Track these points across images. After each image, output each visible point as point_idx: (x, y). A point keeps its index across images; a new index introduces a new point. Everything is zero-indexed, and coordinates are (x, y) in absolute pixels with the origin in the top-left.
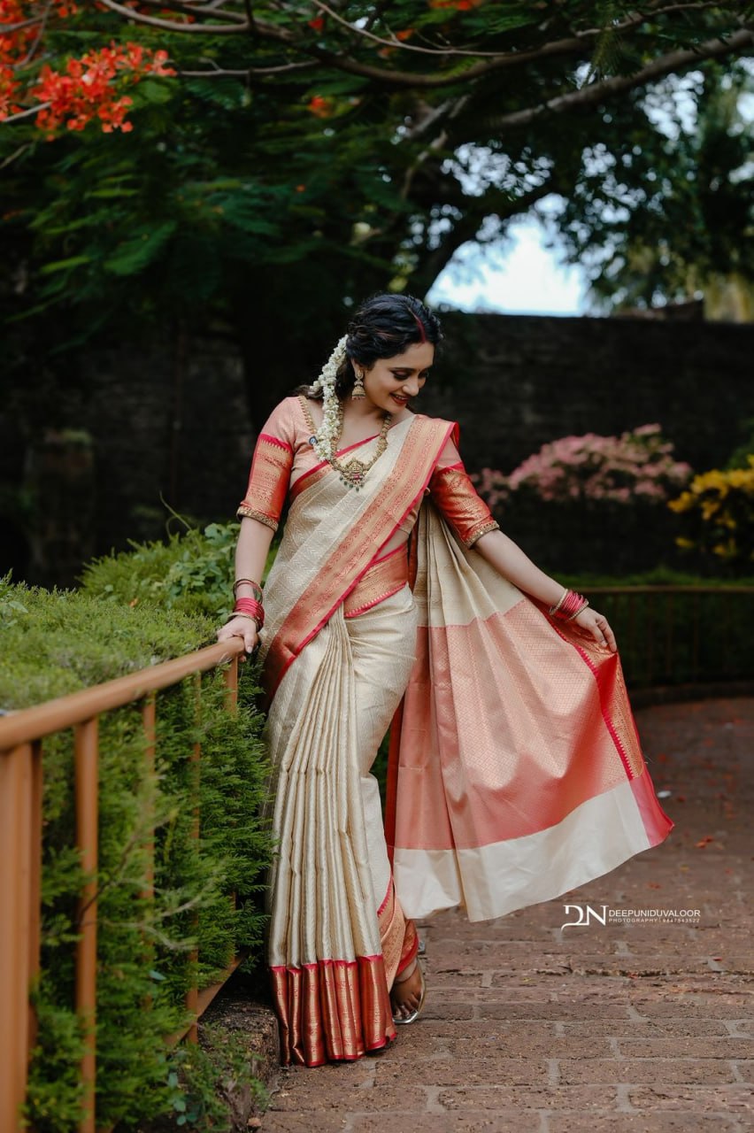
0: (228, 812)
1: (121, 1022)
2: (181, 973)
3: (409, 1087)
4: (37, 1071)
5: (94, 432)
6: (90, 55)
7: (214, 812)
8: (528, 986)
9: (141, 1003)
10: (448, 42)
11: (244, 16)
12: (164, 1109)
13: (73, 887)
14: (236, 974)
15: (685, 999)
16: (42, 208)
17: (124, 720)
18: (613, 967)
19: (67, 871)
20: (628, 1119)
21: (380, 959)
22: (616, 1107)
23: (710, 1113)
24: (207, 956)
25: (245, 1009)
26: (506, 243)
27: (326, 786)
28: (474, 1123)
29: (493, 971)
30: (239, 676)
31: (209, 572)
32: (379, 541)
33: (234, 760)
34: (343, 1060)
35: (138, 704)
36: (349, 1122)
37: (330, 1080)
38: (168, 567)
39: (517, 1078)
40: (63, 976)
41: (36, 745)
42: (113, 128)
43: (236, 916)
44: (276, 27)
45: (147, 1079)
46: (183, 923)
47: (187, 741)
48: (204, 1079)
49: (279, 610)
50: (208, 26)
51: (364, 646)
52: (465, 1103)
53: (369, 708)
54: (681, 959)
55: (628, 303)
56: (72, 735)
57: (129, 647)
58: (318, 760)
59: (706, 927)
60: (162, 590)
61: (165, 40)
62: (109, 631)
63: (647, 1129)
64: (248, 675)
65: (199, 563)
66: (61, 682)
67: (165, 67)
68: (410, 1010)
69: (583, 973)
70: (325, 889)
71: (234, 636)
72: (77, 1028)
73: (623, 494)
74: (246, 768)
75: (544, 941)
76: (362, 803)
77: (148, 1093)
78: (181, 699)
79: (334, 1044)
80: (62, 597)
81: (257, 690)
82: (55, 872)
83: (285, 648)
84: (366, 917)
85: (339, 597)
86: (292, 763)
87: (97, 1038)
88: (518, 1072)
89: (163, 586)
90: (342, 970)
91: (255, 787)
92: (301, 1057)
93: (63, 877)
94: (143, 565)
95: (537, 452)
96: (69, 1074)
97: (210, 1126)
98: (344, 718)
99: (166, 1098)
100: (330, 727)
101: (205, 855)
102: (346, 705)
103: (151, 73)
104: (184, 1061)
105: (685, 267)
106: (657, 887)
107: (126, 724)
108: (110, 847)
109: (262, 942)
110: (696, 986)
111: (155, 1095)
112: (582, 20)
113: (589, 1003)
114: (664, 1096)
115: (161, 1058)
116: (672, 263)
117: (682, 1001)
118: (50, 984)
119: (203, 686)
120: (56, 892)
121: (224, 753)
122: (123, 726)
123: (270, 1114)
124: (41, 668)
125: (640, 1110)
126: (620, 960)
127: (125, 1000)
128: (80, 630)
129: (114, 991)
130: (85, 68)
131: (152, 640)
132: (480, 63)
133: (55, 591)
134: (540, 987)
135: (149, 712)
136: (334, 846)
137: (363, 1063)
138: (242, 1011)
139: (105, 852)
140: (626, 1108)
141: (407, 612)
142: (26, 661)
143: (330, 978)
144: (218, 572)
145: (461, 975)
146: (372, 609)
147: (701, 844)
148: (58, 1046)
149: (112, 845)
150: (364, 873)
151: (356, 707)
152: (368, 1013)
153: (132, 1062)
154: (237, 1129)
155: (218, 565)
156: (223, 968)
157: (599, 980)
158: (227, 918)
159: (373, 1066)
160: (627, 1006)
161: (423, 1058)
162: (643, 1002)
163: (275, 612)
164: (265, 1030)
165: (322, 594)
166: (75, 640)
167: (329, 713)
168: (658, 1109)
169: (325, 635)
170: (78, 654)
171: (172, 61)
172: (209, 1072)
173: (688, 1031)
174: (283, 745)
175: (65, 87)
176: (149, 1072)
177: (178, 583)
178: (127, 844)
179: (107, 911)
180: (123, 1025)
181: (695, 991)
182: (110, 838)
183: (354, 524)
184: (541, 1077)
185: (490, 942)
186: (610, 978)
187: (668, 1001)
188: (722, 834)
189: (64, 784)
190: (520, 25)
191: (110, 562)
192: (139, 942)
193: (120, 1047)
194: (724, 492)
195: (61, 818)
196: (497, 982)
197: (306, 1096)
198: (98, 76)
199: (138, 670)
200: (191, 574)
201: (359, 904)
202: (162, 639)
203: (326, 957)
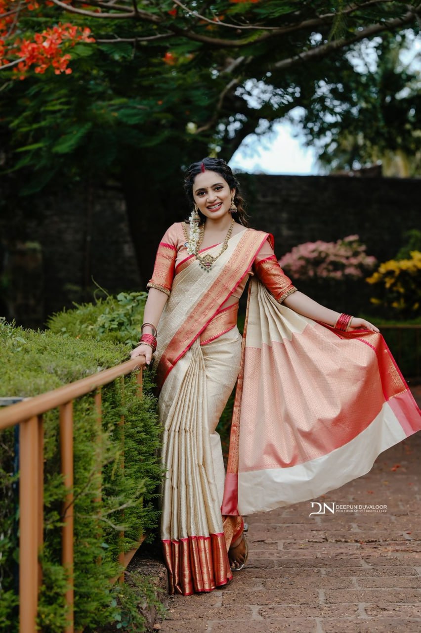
0: (140, 454)
1: (87, 571)
2: (116, 543)
3: (242, 606)
4: (43, 599)
5: (43, 243)
6: (47, 31)
7: (131, 454)
8: (304, 549)
9: (96, 561)
10: (248, 22)
11: (132, 8)
12: (111, 620)
13: (61, 496)
14: (144, 543)
15: (392, 555)
16: (17, 117)
17: (85, 402)
18: (350, 538)
19: (57, 487)
20: (366, 622)
21: (223, 535)
22: (358, 616)
23: (411, 619)
24: (129, 534)
25: (148, 564)
26: (271, 135)
27: (191, 439)
28: (280, 626)
29: (283, 541)
30: (143, 378)
31: (120, 319)
32: (220, 301)
33: (142, 424)
34: (204, 592)
35: (92, 394)
36: (210, 625)
37: (197, 603)
38: (96, 318)
39: (302, 600)
40: (54, 546)
41: (40, 417)
42: (61, 72)
43: (143, 512)
44: (150, 14)
45: (101, 603)
46: (118, 516)
47: (118, 414)
48: (131, 603)
49: (164, 340)
50: (111, 14)
51: (211, 361)
52: (274, 614)
53: (214, 396)
54: (388, 533)
55: (340, 167)
56: (58, 412)
57: (85, 362)
58: (186, 424)
59: (401, 515)
60: (94, 330)
61: (88, 23)
62: (73, 353)
63: (377, 628)
64: (148, 377)
65: (115, 315)
66: (51, 381)
67: (89, 37)
68: (239, 563)
69: (334, 541)
70: (191, 497)
71: (140, 355)
72: (64, 575)
73: (338, 275)
74: (148, 429)
75: (311, 524)
76: (211, 448)
77: (101, 611)
78: (114, 391)
79: (198, 583)
80: (43, 335)
81: (153, 385)
82: (51, 488)
83: (168, 361)
84: (215, 512)
85: (197, 333)
86: (171, 426)
87: (74, 580)
88: (302, 597)
89: (94, 328)
90: (202, 542)
91: (153, 439)
92: (180, 590)
93: (55, 490)
94: (83, 316)
95: (290, 251)
96: (60, 600)
97: (134, 629)
98: (200, 401)
99: (111, 613)
100: (193, 406)
101: (128, 477)
102: (202, 394)
103: (81, 41)
104: (120, 593)
105: (372, 147)
106: (372, 493)
107: (87, 405)
108: (79, 474)
109: (157, 526)
110: (398, 548)
111: (105, 612)
112: (323, 8)
113: (338, 558)
114: (385, 609)
115: (107, 592)
116: (365, 145)
117: (390, 556)
118: (48, 550)
119: (125, 383)
120: (52, 499)
121: (136, 421)
122: (86, 406)
123: (165, 622)
124: (39, 374)
125: (372, 617)
126: (354, 534)
127: (90, 559)
128: (57, 352)
129: (83, 554)
130: (45, 39)
131: (97, 358)
132: (265, 33)
133: (39, 331)
134: (310, 550)
135: (98, 398)
136: (196, 472)
137: (215, 593)
138: (147, 565)
139: (77, 476)
140: (364, 616)
141: (235, 342)
142: (30, 370)
143: (195, 546)
144: (125, 320)
145: (266, 543)
146: (215, 340)
147: (393, 469)
148: (54, 585)
149: (81, 472)
150: (213, 487)
151: (207, 395)
152: (217, 566)
153: (92, 594)
154: (148, 631)
155: (125, 316)
156: (136, 541)
157: (343, 545)
158: (139, 513)
159: (221, 595)
160: (360, 560)
161: (248, 590)
162: (368, 557)
163: (163, 341)
164: (161, 575)
165: (188, 331)
166: (55, 358)
167: (192, 398)
168: (382, 617)
169: (190, 355)
170: (57, 366)
171: (92, 34)
172: (134, 599)
173: (395, 573)
174: (166, 416)
175: (33, 49)
176: (101, 599)
177: (103, 326)
178: (91, 472)
179: (78, 509)
180: (86, 573)
181: (397, 551)
182: (80, 468)
183: (206, 292)
184: (315, 599)
185: (280, 525)
186: (349, 544)
187: (382, 556)
188: (404, 463)
189: (54, 438)
190: (288, 12)
191: (64, 314)
192: (96, 526)
193: (87, 585)
194: (397, 272)
195: (53, 458)
196: (286, 547)
197: (185, 612)
198: (52, 43)
199: (92, 375)
200: (110, 321)
201: (210, 504)
202: (102, 357)
203: (193, 535)
